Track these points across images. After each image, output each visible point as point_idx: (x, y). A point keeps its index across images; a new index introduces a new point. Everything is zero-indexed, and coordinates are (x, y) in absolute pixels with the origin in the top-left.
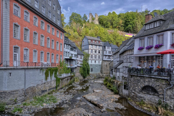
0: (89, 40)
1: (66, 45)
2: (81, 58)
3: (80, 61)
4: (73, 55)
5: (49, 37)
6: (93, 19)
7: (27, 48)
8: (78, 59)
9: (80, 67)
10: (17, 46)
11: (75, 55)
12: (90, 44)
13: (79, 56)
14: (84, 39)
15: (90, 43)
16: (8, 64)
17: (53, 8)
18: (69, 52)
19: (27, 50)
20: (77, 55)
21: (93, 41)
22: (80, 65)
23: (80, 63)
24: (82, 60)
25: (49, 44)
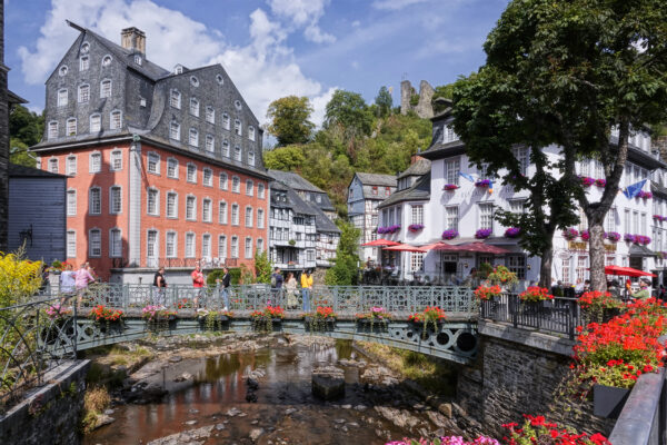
0: (365, 187)
1: (277, 211)
2: (331, 243)
3: (326, 250)
4: (303, 236)
5: (223, 201)
6: (414, 102)
7: (172, 231)
8: (319, 244)
9: (328, 268)
10: (153, 229)
11: (310, 235)
12: (367, 199)
13: (324, 238)
14: (353, 183)
15: (368, 196)
16: (138, 262)
17: (237, 131)
18: (287, 229)
19: (173, 234)
20: (315, 235)
21: (381, 189)
22: (327, 263)
23: (327, 256)
24: (335, 247)
25: (225, 215)
